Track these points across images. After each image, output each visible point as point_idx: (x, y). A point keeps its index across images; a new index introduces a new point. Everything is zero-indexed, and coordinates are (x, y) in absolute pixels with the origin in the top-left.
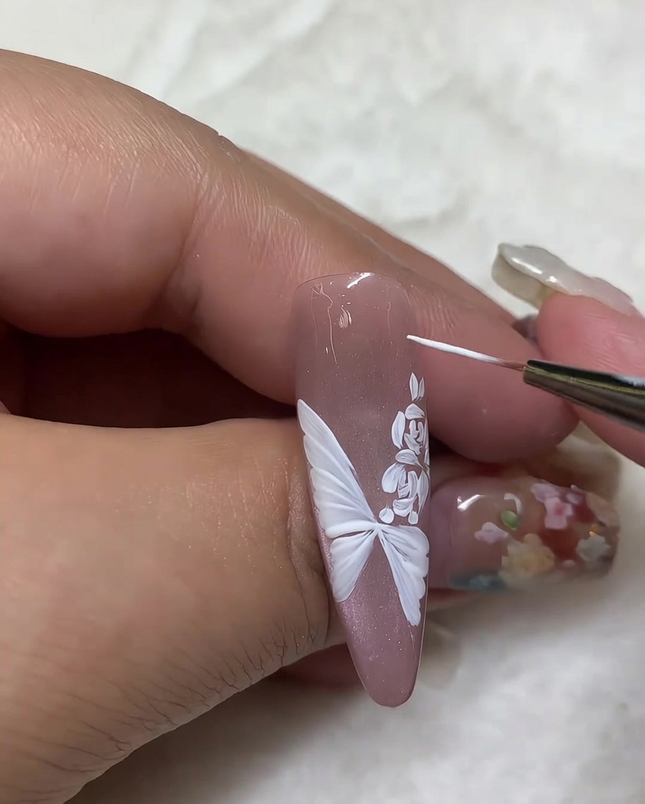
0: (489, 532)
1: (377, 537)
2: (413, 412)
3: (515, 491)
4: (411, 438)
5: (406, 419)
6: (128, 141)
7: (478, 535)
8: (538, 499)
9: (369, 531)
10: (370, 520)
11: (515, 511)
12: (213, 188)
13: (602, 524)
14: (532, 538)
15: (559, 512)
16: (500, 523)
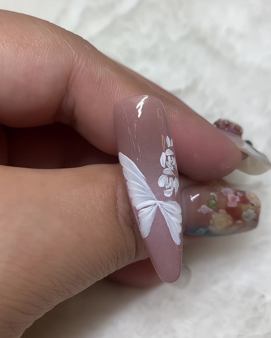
0: (204, 209)
1: (158, 207)
2: (169, 152)
3: (215, 191)
4: (169, 163)
5: (166, 155)
6: (43, 42)
7: (199, 210)
8: (225, 194)
9: (155, 204)
10: (154, 200)
11: (215, 200)
12: (80, 60)
13: (253, 205)
14: (223, 211)
15: (234, 200)
16: (209, 205)
